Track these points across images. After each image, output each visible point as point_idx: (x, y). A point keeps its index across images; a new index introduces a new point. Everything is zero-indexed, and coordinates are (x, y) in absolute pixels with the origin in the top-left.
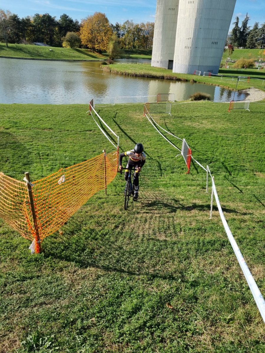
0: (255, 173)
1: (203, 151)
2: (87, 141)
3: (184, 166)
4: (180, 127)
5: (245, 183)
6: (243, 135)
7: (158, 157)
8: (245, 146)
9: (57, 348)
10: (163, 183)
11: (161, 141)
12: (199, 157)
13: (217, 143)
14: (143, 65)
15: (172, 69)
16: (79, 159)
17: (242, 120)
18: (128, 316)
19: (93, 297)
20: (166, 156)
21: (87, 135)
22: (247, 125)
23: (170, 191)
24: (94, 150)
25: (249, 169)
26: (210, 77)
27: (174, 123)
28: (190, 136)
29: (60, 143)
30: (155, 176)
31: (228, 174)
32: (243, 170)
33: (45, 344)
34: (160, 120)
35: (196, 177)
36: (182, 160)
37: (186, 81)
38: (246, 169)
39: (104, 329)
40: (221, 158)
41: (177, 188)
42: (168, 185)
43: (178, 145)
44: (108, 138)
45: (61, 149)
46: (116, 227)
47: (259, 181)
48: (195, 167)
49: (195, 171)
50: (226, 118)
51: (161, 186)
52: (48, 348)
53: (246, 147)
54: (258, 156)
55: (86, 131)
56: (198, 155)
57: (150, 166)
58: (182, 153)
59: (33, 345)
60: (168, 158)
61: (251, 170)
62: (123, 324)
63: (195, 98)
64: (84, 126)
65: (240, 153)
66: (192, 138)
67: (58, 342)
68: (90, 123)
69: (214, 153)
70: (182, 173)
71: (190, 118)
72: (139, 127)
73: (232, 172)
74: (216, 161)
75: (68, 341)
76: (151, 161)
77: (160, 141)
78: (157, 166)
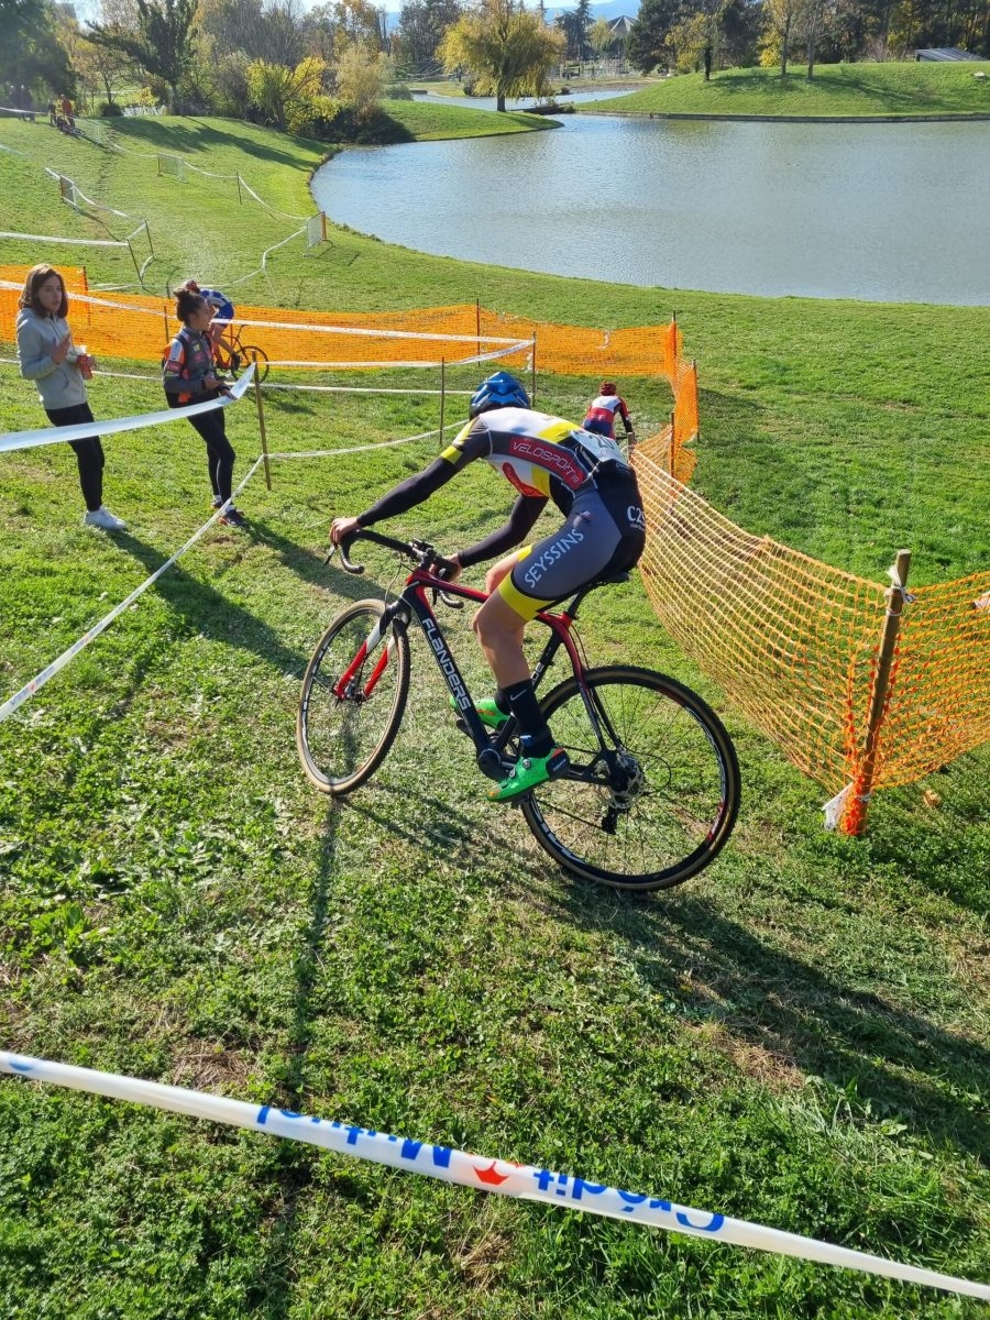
9: (927, 1156)
33: (882, 1120)
59: (843, 1104)
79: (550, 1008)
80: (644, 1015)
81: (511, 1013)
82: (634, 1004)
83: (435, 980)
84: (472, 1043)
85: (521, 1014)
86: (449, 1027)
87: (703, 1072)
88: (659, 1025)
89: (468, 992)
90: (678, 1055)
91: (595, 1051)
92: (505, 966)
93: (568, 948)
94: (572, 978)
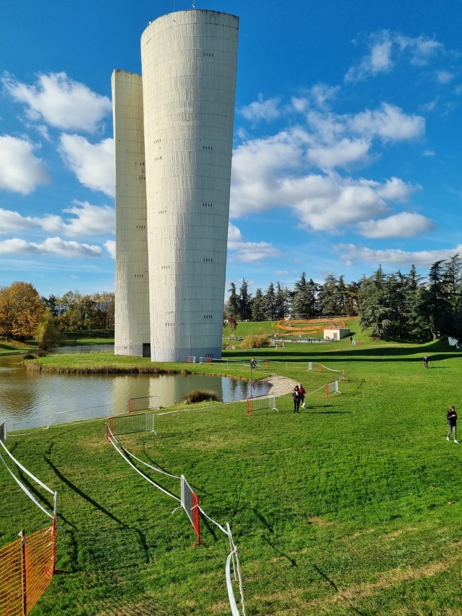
0: (310, 520)
1: (218, 493)
3: (189, 529)
4: (174, 454)
5: (298, 543)
6: (277, 452)
7: (139, 520)
8: (284, 471)
10: (152, 577)
11: (142, 486)
12: (214, 505)
13: (239, 473)
14: (101, 354)
15: (149, 356)
17: (270, 427)
20: (153, 515)
22: (280, 434)
23: (166, 593)
25: (299, 514)
26: (210, 363)
27: (163, 447)
28: (192, 467)
30: (135, 565)
31: (267, 531)
32: (291, 518)
34: (138, 444)
35: (213, 550)
36: (185, 518)
37: (175, 373)
38: (295, 515)
40: (251, 502)
41: (180, 584)
42: (163, 579)
43: (173, 489)
47: (319, 535)
48: (209, 528)
49: (210, 537)
50: (245, 427)
51: (149, 588)
53: (287, 474)
54: (306, 486)
56: (212, 503)
57: (124, 544)
58: (183, 505)
60: (158, 519)
61: (302, 515)
63: (192, 399)
65: (278, 485)
66: (197, 472)
69: (238, 493)
70: (188, 546)
71: (189, 434)
72: (97, 464)
73: (273, 525)
74: (244, 508)
76: (124, 532)
77: (139, 486)
78: (137, 540)
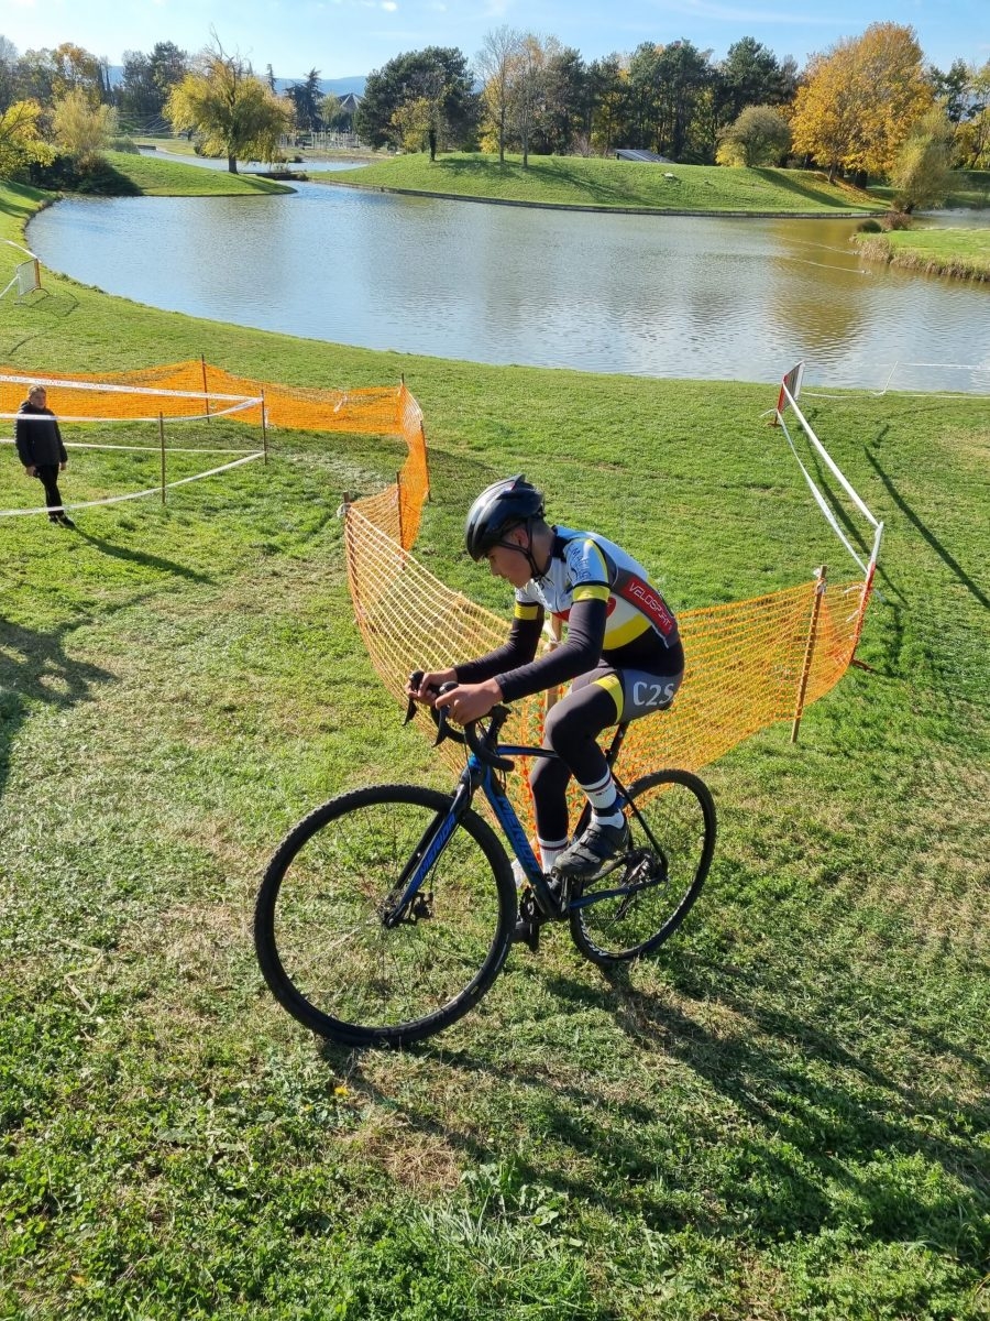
2: (747, 524)
9: (577, 1243)
16: (704, 588)
18: (854, 1239)
19: (714, 1113)
21: (748, 501)
24: (768, 562)
29: (644, 521)
33: (534, 1210)
39: (749, 1245)
44: (835, 525)
45: (644, 542)
46: (830, 878)
52: (546, 1228)
55: (748, 486)
59: (497, 1199)
62: (827, 1260)
64: (742, 467)
67: (580, 1221)
68: (768, 458)
75: (614, 1235)
79: (176, 1144)
80: (288, 1132)
81: (125, 1159)
82: (278, 1122)
83: (34, 1133)
84: (67, 1209)
85: (135, 1159)
86: (36, 1193)
87: (347, 1190)
88: (305, 1143)
89: (75, 1142)
90: (321, 1175)
91: (223, 1189)
92: (130, 1101)
93: (211, 1064)
94: (210, 1102)
